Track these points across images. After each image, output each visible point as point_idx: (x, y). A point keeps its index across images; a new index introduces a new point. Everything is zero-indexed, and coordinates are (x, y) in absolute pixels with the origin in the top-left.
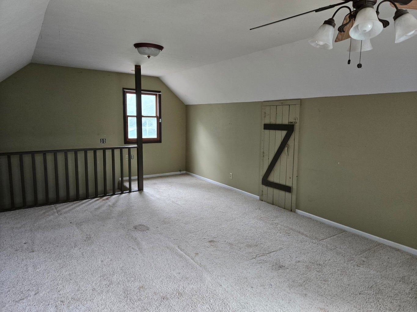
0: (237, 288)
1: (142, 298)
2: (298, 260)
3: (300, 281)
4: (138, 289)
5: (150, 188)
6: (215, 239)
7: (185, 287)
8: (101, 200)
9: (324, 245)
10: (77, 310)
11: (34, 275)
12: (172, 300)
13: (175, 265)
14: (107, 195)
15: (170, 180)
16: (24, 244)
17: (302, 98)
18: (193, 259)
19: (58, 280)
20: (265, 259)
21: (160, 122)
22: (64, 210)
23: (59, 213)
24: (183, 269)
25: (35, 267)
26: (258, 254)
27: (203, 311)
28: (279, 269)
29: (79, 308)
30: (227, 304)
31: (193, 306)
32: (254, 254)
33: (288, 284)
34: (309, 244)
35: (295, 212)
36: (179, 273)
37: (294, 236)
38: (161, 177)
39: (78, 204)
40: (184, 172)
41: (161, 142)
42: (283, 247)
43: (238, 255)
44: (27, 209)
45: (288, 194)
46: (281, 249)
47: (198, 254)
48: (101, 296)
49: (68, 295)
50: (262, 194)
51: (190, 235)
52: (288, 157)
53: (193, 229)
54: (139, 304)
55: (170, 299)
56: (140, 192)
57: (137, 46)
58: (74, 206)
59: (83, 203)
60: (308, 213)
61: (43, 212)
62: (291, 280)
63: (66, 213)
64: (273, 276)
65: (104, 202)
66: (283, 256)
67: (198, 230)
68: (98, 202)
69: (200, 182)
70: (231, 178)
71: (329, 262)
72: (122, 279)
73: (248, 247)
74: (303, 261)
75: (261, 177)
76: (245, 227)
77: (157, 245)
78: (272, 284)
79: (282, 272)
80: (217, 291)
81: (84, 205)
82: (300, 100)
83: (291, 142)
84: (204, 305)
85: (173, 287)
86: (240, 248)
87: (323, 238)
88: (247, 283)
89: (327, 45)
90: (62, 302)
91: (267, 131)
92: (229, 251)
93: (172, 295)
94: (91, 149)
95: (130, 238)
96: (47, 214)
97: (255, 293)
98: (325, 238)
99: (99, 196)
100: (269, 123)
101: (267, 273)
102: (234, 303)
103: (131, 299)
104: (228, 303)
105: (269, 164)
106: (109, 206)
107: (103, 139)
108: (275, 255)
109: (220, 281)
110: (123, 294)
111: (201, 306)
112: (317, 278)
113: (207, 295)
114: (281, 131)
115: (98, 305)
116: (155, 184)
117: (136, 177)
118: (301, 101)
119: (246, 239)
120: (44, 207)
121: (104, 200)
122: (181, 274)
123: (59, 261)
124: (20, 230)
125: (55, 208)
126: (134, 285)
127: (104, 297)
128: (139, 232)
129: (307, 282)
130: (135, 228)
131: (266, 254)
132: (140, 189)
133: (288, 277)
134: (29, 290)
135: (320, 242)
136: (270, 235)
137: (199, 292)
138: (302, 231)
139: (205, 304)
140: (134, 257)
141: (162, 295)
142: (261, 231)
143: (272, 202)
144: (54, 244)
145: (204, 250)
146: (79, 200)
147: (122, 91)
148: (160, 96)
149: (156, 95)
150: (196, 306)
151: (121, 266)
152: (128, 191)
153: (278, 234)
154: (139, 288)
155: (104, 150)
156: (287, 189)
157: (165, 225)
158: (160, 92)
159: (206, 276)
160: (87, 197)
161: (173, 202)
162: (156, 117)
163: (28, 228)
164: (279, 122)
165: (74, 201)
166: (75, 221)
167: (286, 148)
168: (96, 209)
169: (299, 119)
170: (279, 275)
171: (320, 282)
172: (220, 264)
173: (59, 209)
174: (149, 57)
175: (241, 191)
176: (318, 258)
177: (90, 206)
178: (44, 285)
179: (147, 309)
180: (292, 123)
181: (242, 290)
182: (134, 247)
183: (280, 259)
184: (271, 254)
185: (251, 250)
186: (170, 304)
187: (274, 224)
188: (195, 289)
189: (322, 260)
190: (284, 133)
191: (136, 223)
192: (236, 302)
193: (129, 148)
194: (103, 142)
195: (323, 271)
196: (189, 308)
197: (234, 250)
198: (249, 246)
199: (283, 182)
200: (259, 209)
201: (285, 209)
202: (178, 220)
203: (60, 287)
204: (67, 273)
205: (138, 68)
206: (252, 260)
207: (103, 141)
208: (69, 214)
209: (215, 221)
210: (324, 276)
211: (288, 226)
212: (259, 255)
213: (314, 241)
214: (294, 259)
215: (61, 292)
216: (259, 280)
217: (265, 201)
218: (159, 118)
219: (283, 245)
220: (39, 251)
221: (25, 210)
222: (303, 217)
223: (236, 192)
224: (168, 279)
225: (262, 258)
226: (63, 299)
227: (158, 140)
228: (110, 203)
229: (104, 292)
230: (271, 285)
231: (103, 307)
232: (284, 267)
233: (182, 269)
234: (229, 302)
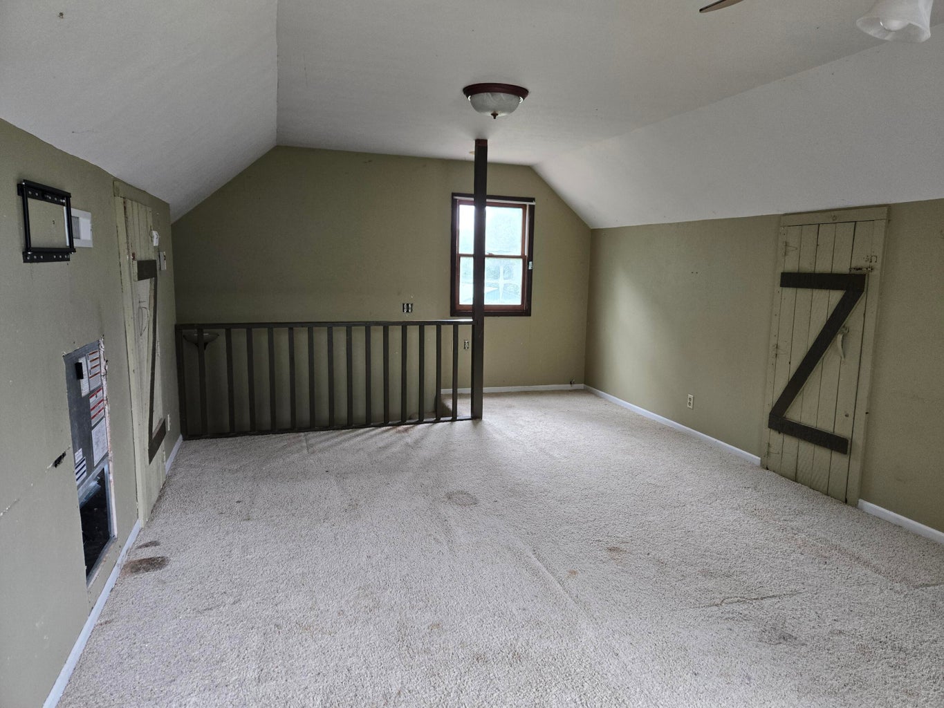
0: (657, 667)
1: (432, 648)
2: (839, 628)
3: (834, 681)
4: (428, 628)
5: (497, 415)
6: (623, 546)
7: (530, 642)
8: (394, 430)
9: (927, 600)
10: (301, 648)
11: (239, 566)
12: (495, 666)
13: (517, 590)
14: (407, 421)
15: (544, 400)
16: (237, 502)
17: (893, 201)
18: (561, 582)
19: (280, 581)
20: (746, 612)
21: (530, 268)
22: (321, 446)
23: (311, 450)
24: (535, 601)
25: (245, 549)
26: (728, 598)
27: (563, 704)
28: (780, 643)
29: (306, 646)
30: (623, 701)
31: (539, 689)
32: (717, 595)
33: (797, 683)
34: (882, 591)
35: (855, 505)
36: (524, 609)
37: (840, 568)
38: (526, 393)
39: (348, 435)
40: (581, 386)
41: (530, 315)
42: (803, 591)
43: (674, 592)
44: (257, 437)
45: (838, 459)
46: (793, 593)
47: (575, 573)
48: (353, 627)
49: (291, 615)
50: (768, 453)
51: (567, 528)
52: (843, 359)
53: (576, 516)
54: (425, 660)
55: (493, 663)
56: (474, 421)
57: (471, 90)
58: (340, 438)
59: (358, 435)
60: (892, 513)
61: (283, 444)
62: (806, 676)
63: (321, 451)
64: (758, 656)
65: (398, 435)
66: (798, 613)
67: (586, 520)
68: (386, 435)
69: (615, 410)
70: (691, 407)
71: (933, 645)
72: (400, 600)
73: (705, 576)
74: (853, 632)
75: (768, 410)
76: (706, 528)
77: (488, 539)
78: (753, 675)
79: (786, 650)
80: (605, 665)
81: (358, 439)
82: (886, 209)
83: (854, 320)
84: (566, 691)
85: (504, 638)
86: (683, 576)
87: (927, 582)
88: (685, 660)
89: (916, 28)
90: (277, 626)
91: (789, 292)
92: (655, 579)
93: (497, 655)
94: (378, 324)
95: (434, 517)
96: (289, 449)
97: (701, 690)
98: (934, 582)
99: (390, 423)
100: (796, 271)
101: (744, 646)
102: (640, 703)
103: (409, 645)
104: (626, 699)
105: (791, 377)
106: (407, 445)
107: (408, 305)
108: (776, 607)
109: (617, 646)
110: (396, 633)
111: (558, 692)
112: (886, 683)
113: (578, 670)
114: (828, 291)
115: (343, 646)
116: (510, 407)
117: (469, 390)
118: (890, 211)
119: (703, 556)
120: (286, 436)
121: (399, 432)
122: (527, 612)
123: (290, 545)
124: (236, 475)
125: (306, 439)
126: (423, 618)
127: (357, 632)
128: (455, 507)
129: (855, 688)
130: (449, 496)
131: (751, 599)
132: (476, 416)
133: (800, 665)
134: (225, 593)
135: (916, 590)
136: (771, 556)
137: (561, 660)
138: (866, 554)
139: (569, 690)
140: (434, 558)
141: (476, 649)
142: (747, 542)
143: (794, 475)
144: (288, 511)
145: (592, 566)
146: (352, 428)
147: (450, 199)
148: (532, 208)
149: (524, 207)
150: (548, 690)
151: (404, 573)
152: (450, 418)
153: (793, 556)
154: (431, 627)
155: (404, 326)
156: (838, 444)
157: (512, 499)
158: (532, 200)
159: (584, 626)
160: (368, 422)
161: (541, 450)
162: (522, 257)
163: (250, 474)
164: (823, 267)
165: (342, 429)
166: (336, 470)
167: (840, 337)
168: (380, 448)
169: (883, 260)
170: (775, 656)
171: (892, 693)
172: (624, 604)
173: (312, 441)
174: (495, 115)
175: (715, 440)
176: (900, 631)
177: (370, 442)
178: (253, 588)
179: (438, 674)
180: (859, 269)
181: (668, 675)
182: (438, 537)
183: (787, 618)
184: (763, 601)
185: (711, 584)
186: (489, 674)
187: (789, 529)
188: (553, 652)
189: (912, 638)
190: (836, 296)
191: (453, 487)
192: (647, 701)
193: (456, 325)
194: (408, 311)
195: (908, 667)
196: (530, 690)
197: (668, 579)
198: (707, 574)
199: (825, 425)
200: (755, 488)
201: (827, 495)
202: (545, 490)
203: (281, 595)
204: (299, 571)
205: (481, 146)
206: (709, 609)
207: (407, 308)
208: (327, 455)
209: (633, 504)
210: (908, 681)
211: (829, 539)
212: (730, 600)
213: (898, 587)
214: (828, 624)
215: (280, 608)
216: (719, 660)
217: (774, 471)
218: (527, 259)
219: (803, 584)
220: (258, 519)
221: (253, 437)
222: (878, 520)
223: (700, 441)
224: (496, 617)
225: (736, 607)
226: (280, 621)
227: (523, 311)
228: (409, 440)
229: (360, 621)
230: (749, 679)
231: (351, 651)
232: (796, 639)
233: (532, 601)
234: (629, 698)
